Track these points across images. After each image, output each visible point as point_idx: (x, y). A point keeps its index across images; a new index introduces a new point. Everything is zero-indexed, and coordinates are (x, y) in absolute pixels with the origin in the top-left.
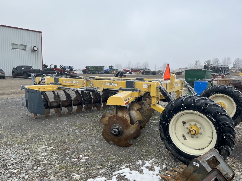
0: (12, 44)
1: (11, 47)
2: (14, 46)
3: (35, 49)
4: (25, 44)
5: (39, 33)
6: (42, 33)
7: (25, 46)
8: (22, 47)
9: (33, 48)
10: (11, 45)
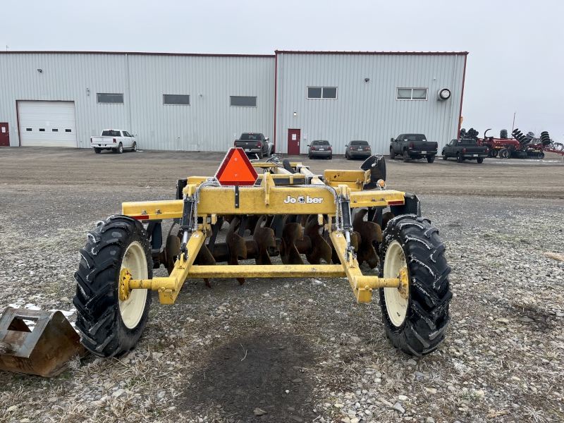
0: (399, 89)
1: (396, 95)
2: (403, 93)
3: (445, 94)
4: (426, 87)
5: (460, 56)
6: (468, 55)
7: (425, 90)
8: (418, 94)
9: (441, 93)
10: (396, 91)
